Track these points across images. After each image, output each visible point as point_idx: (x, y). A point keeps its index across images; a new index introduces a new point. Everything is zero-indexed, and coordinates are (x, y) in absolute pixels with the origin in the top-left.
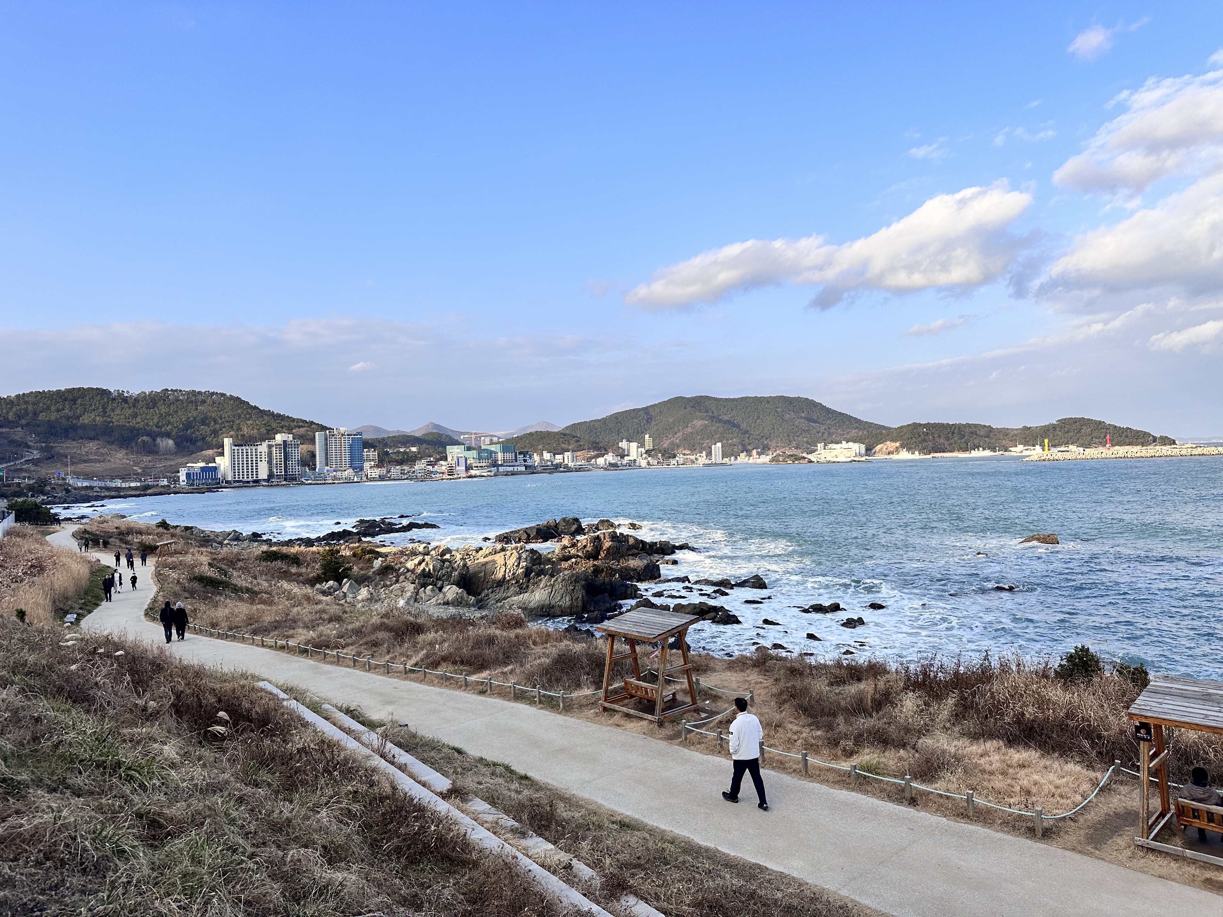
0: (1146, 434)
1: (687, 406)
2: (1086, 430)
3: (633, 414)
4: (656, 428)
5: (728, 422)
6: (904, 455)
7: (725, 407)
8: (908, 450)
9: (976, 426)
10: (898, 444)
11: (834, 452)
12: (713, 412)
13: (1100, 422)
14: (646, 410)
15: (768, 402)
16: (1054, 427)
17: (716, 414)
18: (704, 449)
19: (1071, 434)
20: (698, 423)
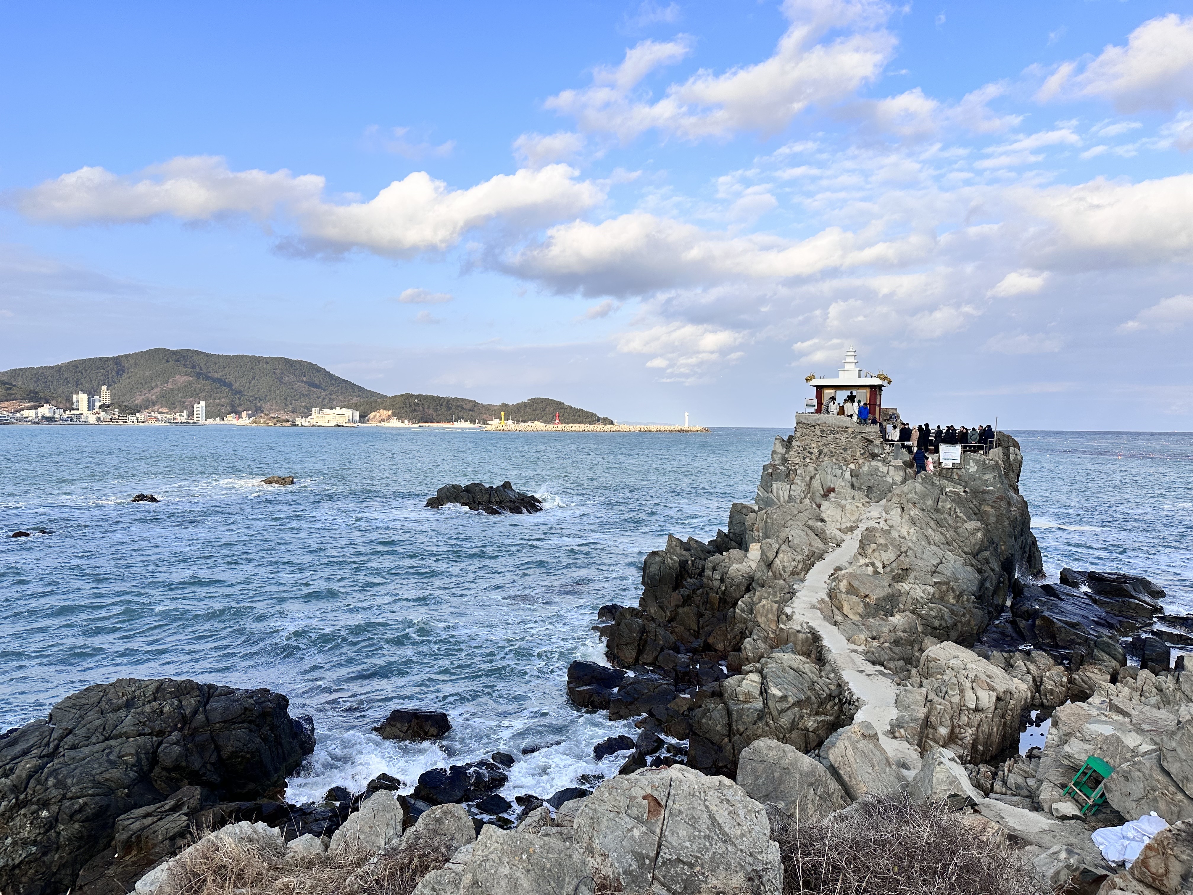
0: (593, 415)
1: (170, 359)
2: (549, 409)
3: (99, 364)
4: (127, 381)
5: (219, 380)
6: (395, 423)
7: (216, 364)
8: (398, 419)
9: (463, 400)
10: (390, 413)
11: (327, 418)
12: (201, 368)
13: (560, 403)
14: (117, 360)
15: (267, 363)
16: (525, 405)
17: (204, 371)
18: (186, 408)
19: (537, 412)
20: (181, 379)
